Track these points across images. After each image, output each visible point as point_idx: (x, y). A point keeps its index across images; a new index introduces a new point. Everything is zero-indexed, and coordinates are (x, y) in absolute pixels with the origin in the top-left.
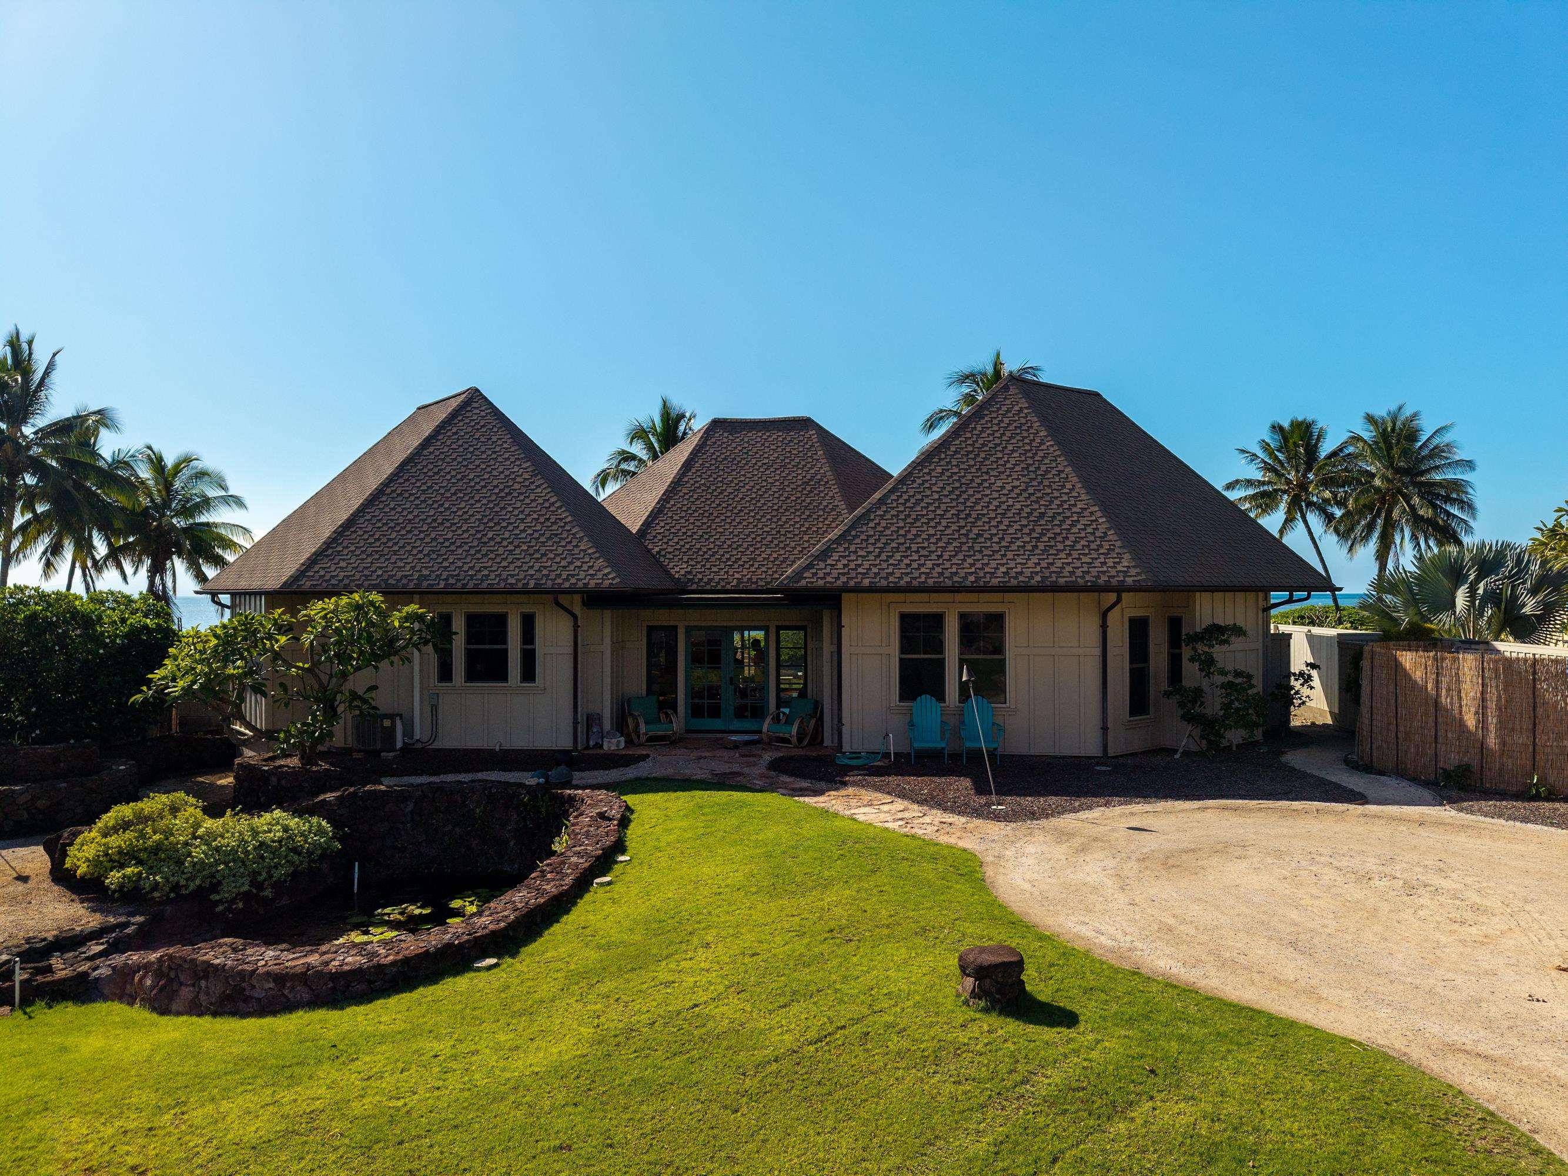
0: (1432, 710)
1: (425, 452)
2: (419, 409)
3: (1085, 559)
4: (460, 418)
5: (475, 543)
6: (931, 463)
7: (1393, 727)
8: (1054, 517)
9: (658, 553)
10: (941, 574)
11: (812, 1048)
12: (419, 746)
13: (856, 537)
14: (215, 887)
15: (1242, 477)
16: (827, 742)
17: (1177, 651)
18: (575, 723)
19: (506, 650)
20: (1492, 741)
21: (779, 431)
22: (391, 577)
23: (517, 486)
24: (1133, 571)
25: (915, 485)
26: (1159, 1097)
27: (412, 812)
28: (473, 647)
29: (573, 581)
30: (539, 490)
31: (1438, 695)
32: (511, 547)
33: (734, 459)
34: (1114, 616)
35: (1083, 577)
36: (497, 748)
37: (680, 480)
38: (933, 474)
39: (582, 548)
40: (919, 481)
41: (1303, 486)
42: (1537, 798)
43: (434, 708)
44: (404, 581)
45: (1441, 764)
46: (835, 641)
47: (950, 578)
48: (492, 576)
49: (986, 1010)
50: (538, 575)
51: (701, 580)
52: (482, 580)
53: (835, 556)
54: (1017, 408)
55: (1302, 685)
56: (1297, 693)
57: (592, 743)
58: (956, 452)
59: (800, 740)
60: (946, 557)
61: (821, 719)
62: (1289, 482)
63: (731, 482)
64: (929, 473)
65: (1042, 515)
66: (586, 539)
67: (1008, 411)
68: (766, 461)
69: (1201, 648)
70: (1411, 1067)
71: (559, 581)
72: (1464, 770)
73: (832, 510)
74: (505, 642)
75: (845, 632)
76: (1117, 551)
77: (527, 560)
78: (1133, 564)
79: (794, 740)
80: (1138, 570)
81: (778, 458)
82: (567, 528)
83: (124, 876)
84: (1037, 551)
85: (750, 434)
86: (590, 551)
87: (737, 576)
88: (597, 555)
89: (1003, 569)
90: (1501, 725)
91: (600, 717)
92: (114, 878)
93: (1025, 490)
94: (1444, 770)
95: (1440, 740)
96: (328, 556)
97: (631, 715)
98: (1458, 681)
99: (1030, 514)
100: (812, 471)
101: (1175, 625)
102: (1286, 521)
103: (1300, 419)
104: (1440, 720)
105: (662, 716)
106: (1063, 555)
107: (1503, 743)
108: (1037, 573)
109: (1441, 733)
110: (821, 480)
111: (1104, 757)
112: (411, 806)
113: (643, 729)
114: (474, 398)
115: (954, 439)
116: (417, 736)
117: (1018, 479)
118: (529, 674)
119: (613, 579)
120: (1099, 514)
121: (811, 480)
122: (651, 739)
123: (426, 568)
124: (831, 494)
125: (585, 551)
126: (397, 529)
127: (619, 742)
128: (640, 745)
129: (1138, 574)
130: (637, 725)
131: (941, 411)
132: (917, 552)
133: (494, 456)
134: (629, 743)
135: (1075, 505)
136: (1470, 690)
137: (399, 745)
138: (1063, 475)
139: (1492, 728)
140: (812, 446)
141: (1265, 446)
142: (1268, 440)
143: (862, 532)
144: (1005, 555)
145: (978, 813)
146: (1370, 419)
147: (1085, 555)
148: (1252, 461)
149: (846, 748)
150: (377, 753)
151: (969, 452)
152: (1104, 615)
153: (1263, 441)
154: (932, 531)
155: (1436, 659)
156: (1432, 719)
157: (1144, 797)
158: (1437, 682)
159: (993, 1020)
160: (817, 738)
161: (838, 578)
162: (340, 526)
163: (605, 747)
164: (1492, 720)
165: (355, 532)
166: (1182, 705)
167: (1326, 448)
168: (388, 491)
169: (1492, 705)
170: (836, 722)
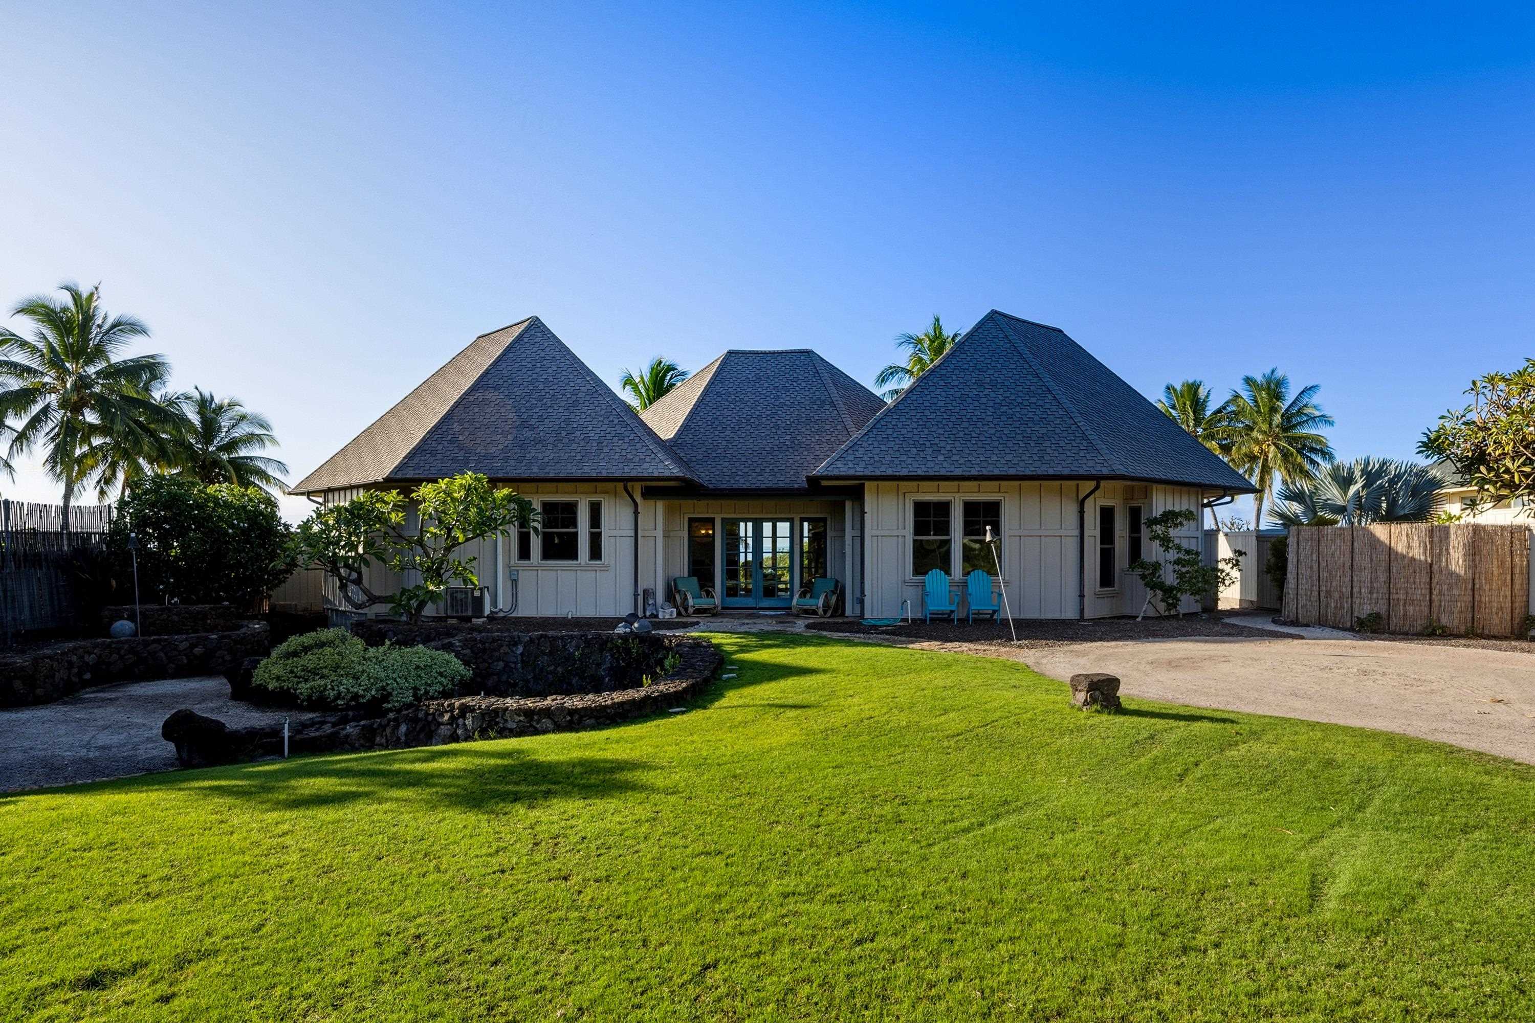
0: (1349, 572)
2: (479, 338)
3: (1069, 454)
4: (526, 340)
5: (552, 441)
7: (1315, 588)
8: (1040, 421)
10: (952, 464)
12: (502, 614)
13: (878, 435)
16: (850, 612)
17: (1136, 535)
18: (636, 595)
19: (576, 534)
22: (483, 467)
24: (1108, 463)
25: (923, 395)
27: (522, 654)
28: (547, 530)
29: (639, 470)
31: (1353, 560)
32: (582, 444)
34: (1089, 504)
35: (1068, 468)
36: (570, 617)
42: (1433, 635)
43: (515, 582)
44: (495, 470)
45: (1356, 614)
46: (858, 526)
47: (959, 468)
48: (570, 467)
52: (561, 470)
53: (862, 450)
55: (1232, 568)
56: (1228, 574)
57: (648, 614)
58: (955, 369)
59: (825, 611)
61: (843, 594)
65: (1031, 419)
67: (994, 337)
69: (1159, 529)
71: (627, 473)
72: (1375, 617)
74: (575, 526)
75: (867, 517)
76: (1094, 447)
77: (597, 454)
79: (820, 611)
80: (1111, 462)
83: (311, 688)
84: (1029, 448)
89: (1002, 462)
90: (1405, 579)
91: (654, 593)
92: (302, 689)
93: (1014, 400)
94: (1358, 618)
95: (1355, 596)
96: (425, 450)
97: (679, 592)
99: (1021, 418)
101: (1135, 515)
104: (1355, 579)
105: (704, 593)
106: (1050, 450)
107: (1406, 594)
109: (1356, 589)
111: (1081, 620)
112: (520, 649)
113: (691, 601)
114: (535, 326)
116: (500, 606)
117: (1008, 391)
118: (596, 553)
120: (1077, 419)
121: (817, 400)
122: (698, 611)
124: (835, 412)
126: (483, 429)
127: (672, 612)
128: (689, 616)
129: (1112, 465)
130: (686, 599)
131: (891, 368)
133: (559, 371)
134: (679, 614)
135: (1057, 412)
137: (487, 613)
138: (1045, 389)
143: (882, 431)
144: (1003, 450)
145: (1002, 645)
147: (1069, 450)
149: (868, 616)
150: (468, 619)
152: (1082, 504)
155: (1352, 530)
156: (1348, 579)
158: (1353, 549)
160: (841, 608)
161: (865, 468)
162: (433, 427)
163: (660, 616)
164: (1397, 577)
165: (446, 431)
166: (1143, 577)
167: (1212, 406)
168: (471, 398)
169: (1397, 564)
170: (858, 595)
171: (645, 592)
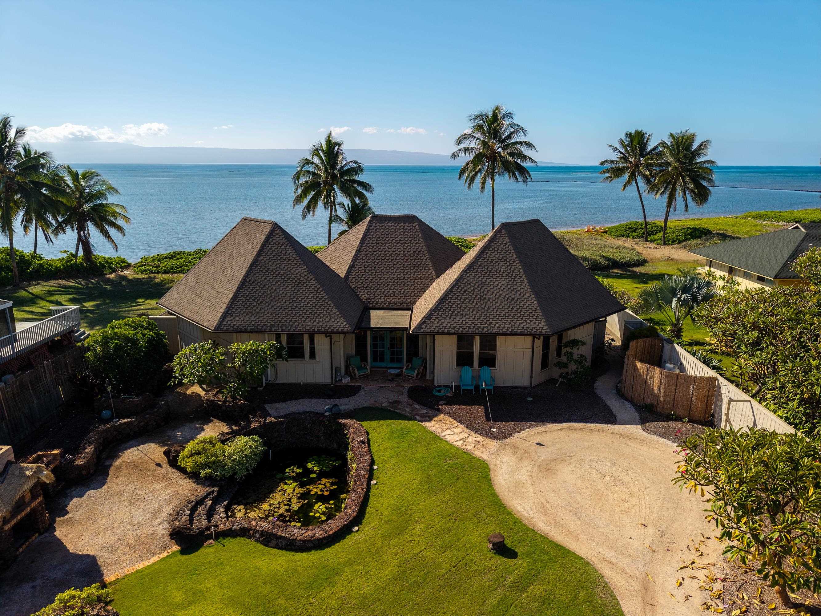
0: (644, 384)
1: (260, 259)
3: (528, 321)
4: (271, 240)
5: (290, 309)
6: (470, 271)
7: (632, 385)
8: (517, 300)
9: (354, 288)
10: (474, 327)
11: (454, 569)
12: (271, 382)
13: (441, 308)
14: (235, 473)
15: (609, 159)
16: (428, 377)
17: (560, 349)
18: (332, 371)
19: (303, 347)
20: (661, 398)
21: (401, 222)
22: (258, 325)
23: (302, 279)
24: (545, 327)
25: (464, 283)
26: (535, 584)
28: (289, 346)
29: (332, 328)
30: (312, 281)
31: (647, 379)
32: (305, 311)
33: (383, 238)
35: (527, 330)
36: (302, 384)
37: (360, 249)
38: (471, 277)
39: (334, 312)
40: (465, 280)
41: (637, 166)
42: (672, 420)
43: (276, 368)
44: (264, 327)
45: (645, 401)
47: (478, 329)
48: (300, 326)
49: (495, 554)
50: (318, 325)
51: (373, 302)
52: (296, 328)
53: (434, 318)
54: (505, 242)
57: (337, 379)
58: (480, 265)
59: (417, 376)
60: (476, 319)
61: (425, 367)
62: (631, 162)
63: (383, 250)
64: (469, 276)
65: (513, 299)
66: (335, 307)
67: (501, 244)
68: (397, 239)
70: (594, 568)
71: (327, 328)
72: (652, 405)
73: (426, 267)
74: (303, 344)
75: (436, 342)
76: (540, 317)
77: (312, 318)
78: (545, 324)
79: (415, 377)
80: (547, 327)
81: (402, 238)
82: (326, 301)
83: (206, 473)
84: (510, 317)
85: (389, 224)
86: (337, 314)
87: (388, 300)
88: (340, 315)
89: (497, 325)
90: (665, 393)
91: (340, 369)
92: (203, 474)
93: (506, 286)
94: (646, 404)
95: (646, 394)
96: (230, 314)
97: (351, 366)
98: (653, 376)
99: (508, 298)
100: (417, 246)
101: (560, 340)
102: (629, 181)
103: (640, 130)
104: (646, 387)
105: (363, 365)
106: (519, 319)
107: (665, 399)
108: (510, 327)
109: (646, 392)
110: (421, 250)
111: (531, 387)
112: (285, 426)
113: (356, 372)
114: (275, 227)
115: (480, 258)
116: (270, 379)
117: (504, 280)
118: (313, 355)
119: (348, 327)
120: (534, 299)
121: (416, 250)
123: (272, 321)
124: (425, 258)
125: (335, 313)
126: (256, 300)
127: (348, 379)
128: (357, 380)
129: (547, 329)
130: (354, 371)
132: (465, 316)
133: (290, 262)
134: (352, 379)
135: (525, 294)
136: (657, 381)
137: (264, 385)
138: (522, 279)
139: (662, 394)
140: (416, 231)
141: (622, 142)
142: (623, 139)
143: (444, 306)
144: (498, 319)
145: (487, 434)
146: (672, 136)
147: (528, 319)
148: (615, 151)
149: (436, 383)
151: (485, 266)
153: (621, 139)
154: (470, 306)
155: (647, 367)
156: (644, 386)
157: (543, 422)
158: (647, 375)
159: (497, 557)
160: (424, 374)
161: (435, 329)
162: (231, 299)
163: (343, 382)
164: (662, 391)
165: (238, 302)
167: (651, 146)
168: (248, 280)
169: (663, 386)
170: (432, 370)
171: (336, 369)
